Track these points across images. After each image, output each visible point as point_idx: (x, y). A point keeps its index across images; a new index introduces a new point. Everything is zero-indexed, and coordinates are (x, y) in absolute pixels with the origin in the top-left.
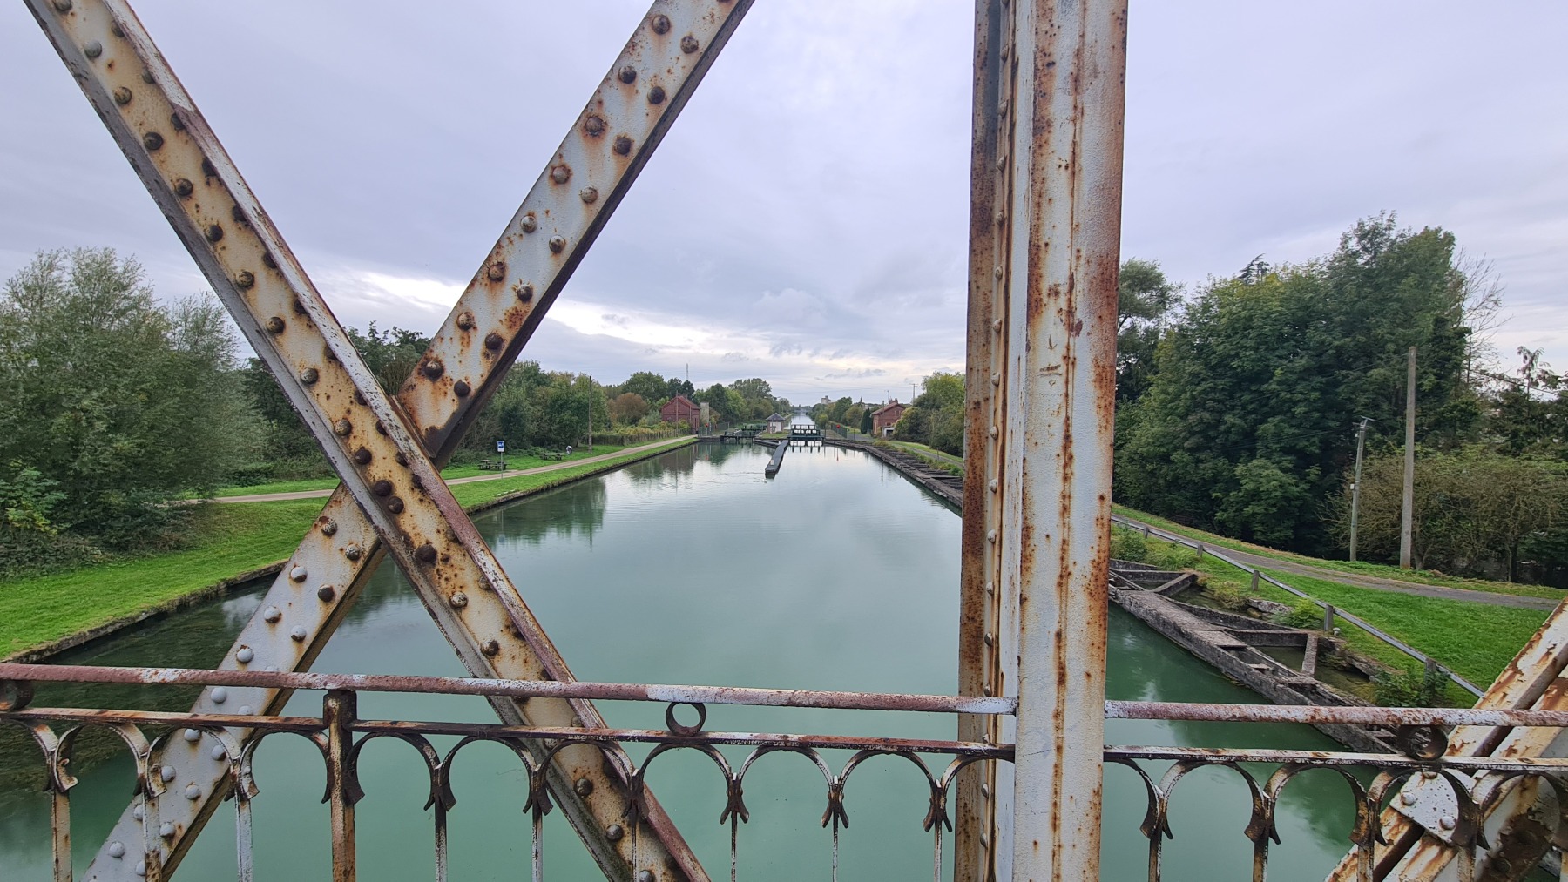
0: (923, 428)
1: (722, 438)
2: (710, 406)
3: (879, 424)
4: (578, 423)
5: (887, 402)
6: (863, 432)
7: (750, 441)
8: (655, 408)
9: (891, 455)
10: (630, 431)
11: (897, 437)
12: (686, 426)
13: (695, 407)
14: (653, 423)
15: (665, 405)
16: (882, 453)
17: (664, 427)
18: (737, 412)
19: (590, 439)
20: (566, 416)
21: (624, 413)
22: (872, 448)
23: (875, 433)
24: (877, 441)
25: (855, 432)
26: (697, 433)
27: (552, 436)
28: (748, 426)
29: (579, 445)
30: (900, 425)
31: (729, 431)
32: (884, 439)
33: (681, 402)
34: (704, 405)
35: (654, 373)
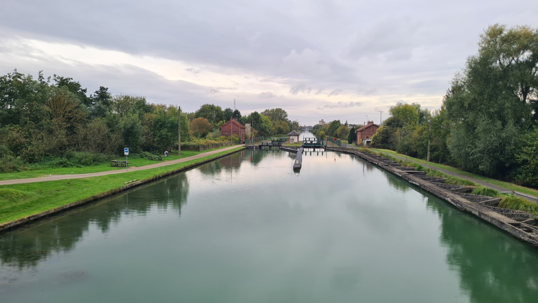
0: (392, 139)
1: (260, 146)
2: (251, 126)
3: (362, 137)
4: (171, 136)
5: (366, 124)
6: (350, 142)
7: (278, 148)
8: (217, 127)
9: (372, 157)
10: (202, 141)
11: (374, 146)
12: (237, 139)
13: (242, 126)
14: (216, 137)
15: (223, 126)
16: (367, 156)
17: (223, 140)
18: (267, 130)
19: (180, 147)
20: (164, 132)
21: (198, 130)
22: (359, 153)
23: (359, 143)
24: (361, 148)
25: (344, 143)
26: (244, 143)
27: (155, 145)
28: (276, 139)
29: (172, 151)
30: (375, 138)
31: (265, 142)
32: (365, 147)
33: (234, 123)
34: (248, 125)
35: (216, 105)
